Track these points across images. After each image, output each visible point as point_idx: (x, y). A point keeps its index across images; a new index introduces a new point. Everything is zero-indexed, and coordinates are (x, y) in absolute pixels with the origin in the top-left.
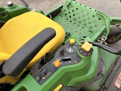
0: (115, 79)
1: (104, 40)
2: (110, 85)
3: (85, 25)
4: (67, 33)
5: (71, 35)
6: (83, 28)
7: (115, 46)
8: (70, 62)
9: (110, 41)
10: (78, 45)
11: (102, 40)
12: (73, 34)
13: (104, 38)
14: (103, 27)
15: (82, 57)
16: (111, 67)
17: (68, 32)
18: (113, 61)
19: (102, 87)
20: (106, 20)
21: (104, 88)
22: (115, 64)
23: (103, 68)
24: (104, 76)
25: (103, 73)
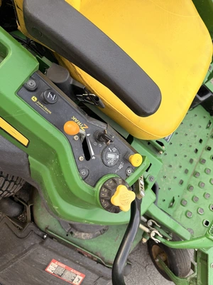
0: (65, 260)
1: (153, 234)
2: (50, 250)
3: (190, 188)
4: (162, 144)
5: (158, 155)
6: (181, 182)
7: (143, 260)
8: (82, 158)
9: (155, 249)
10: (127, 176)
11: (151, 231)
12: (160, 160)
13: (156, 234)
14: (187, 231)
15: (97, 186)
16: (92, 253)
17: (163, 148)
18: (104, 256)
19: (45, 233)
20: (205, 238)
21: (43, 238)
22: (98, 262)
23: (87, 234)
24: (70, 237)
25: (76, 234)
